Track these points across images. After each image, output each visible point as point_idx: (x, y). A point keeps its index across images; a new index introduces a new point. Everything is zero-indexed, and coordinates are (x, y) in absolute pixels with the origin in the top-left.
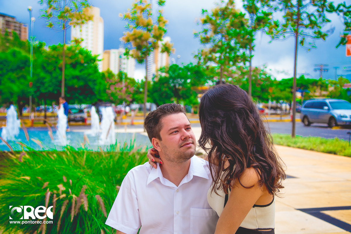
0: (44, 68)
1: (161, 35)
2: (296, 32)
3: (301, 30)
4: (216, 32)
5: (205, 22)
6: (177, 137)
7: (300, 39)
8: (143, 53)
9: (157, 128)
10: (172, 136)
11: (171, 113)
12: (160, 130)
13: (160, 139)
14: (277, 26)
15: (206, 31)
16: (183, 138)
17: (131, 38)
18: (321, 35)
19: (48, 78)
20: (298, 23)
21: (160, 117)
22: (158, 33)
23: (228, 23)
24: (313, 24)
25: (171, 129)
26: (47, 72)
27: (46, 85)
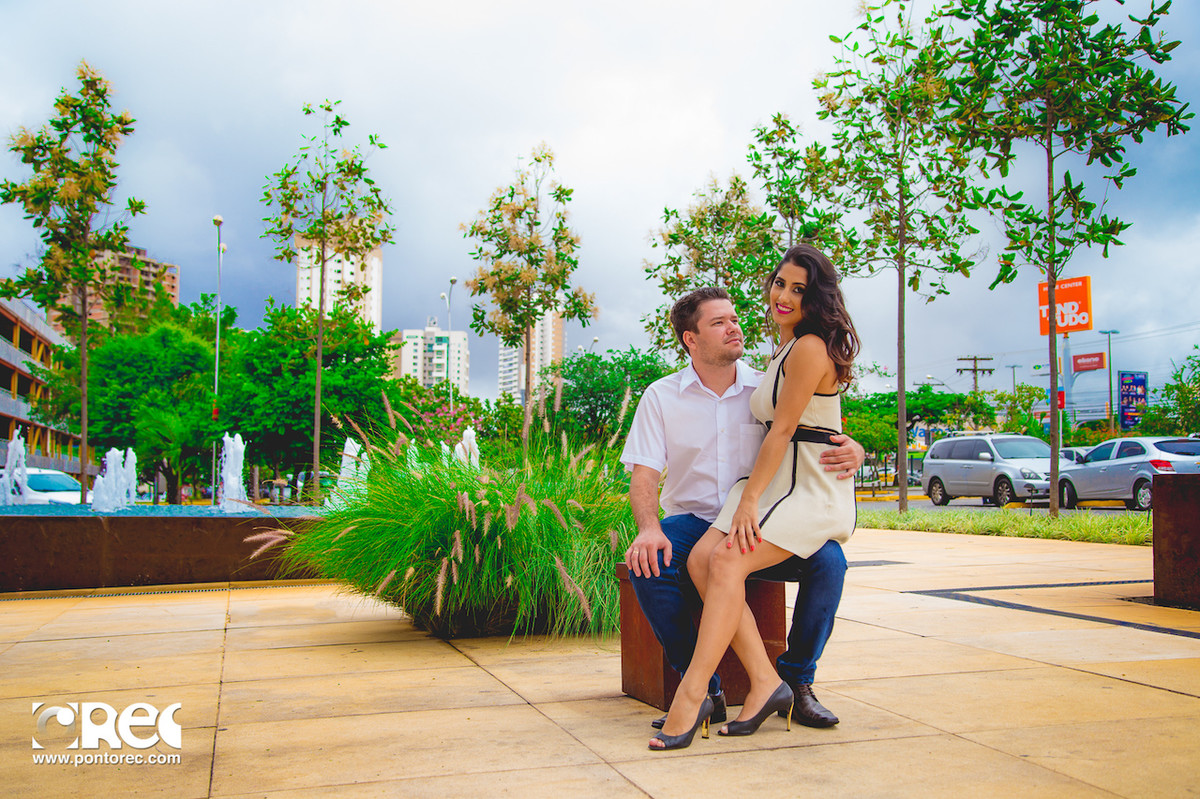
0: (250, 368)
1: (564, 273)
2: (900, 258)
3: (910, 249)
4: (700, 265)
5: (674, 240)
6: (722, 329)
7: (909, 273)
8: (519, 320)
9: (694, 317)
10: (715, 328)
11: (714, 298)
12: (697, 320)
13: (696, 331)
14: (853, 243)
15: (675, 263)
16: (729, 332)
17: (489, 282)
18: (959, 265)
19: (263, 394)
20: (902, 237)
21: (698, 303)
22: (555, 268)
23: (730, 241)
24: (936, 239)
25: (714, 319)
26: (259, 379)
27: (258, 412)
